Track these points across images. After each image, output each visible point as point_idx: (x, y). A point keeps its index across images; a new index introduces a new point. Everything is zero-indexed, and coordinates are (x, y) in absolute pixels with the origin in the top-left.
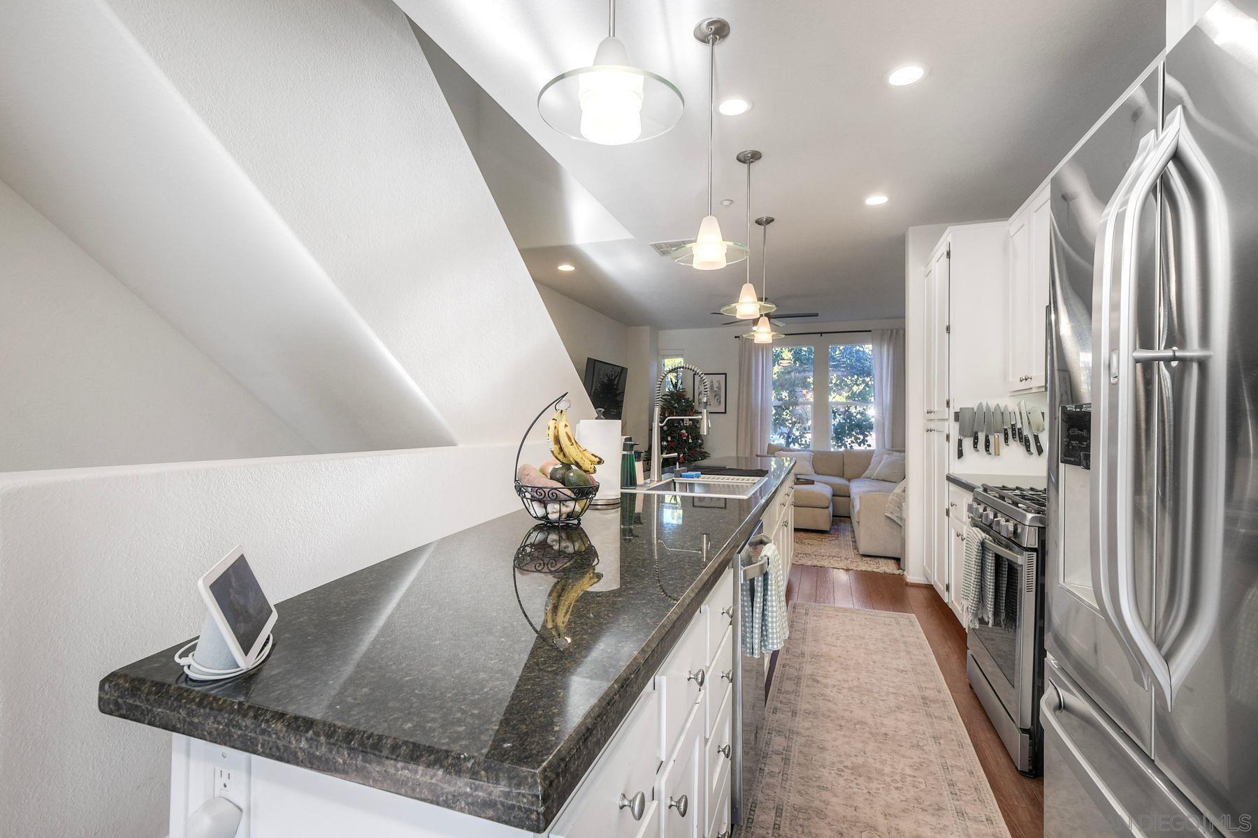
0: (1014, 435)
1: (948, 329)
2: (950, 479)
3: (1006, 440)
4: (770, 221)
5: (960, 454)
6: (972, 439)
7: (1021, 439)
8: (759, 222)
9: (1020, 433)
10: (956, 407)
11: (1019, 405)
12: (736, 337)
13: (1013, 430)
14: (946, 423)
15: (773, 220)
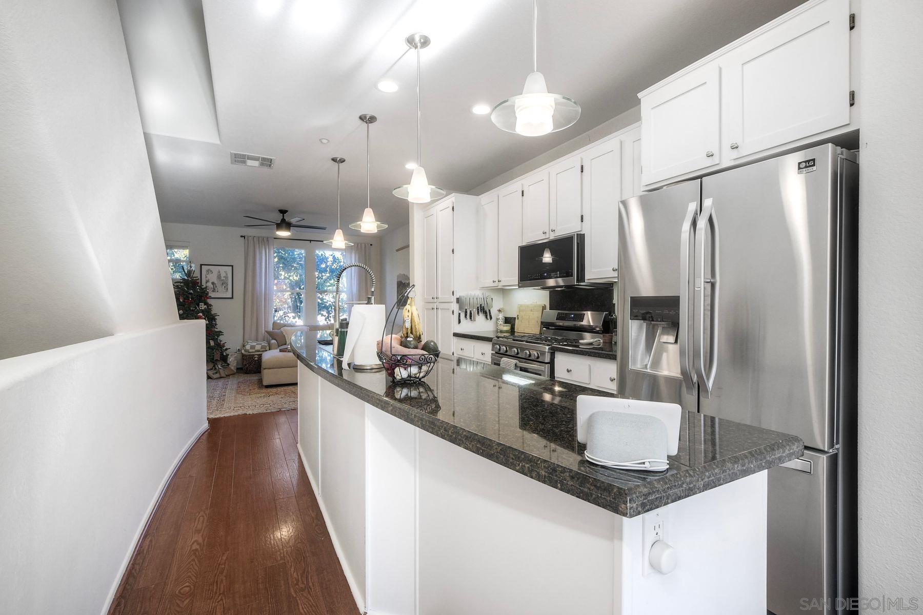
0: (481, 310)
1: (453, 251)
2: (456, 335)
3: (478, 313)
4: (342, 161)
5: (459, 322)
6: (464, 313)
7: (484, 312)
8: (334, 160)
9: (484, 309)
10: (457, 295)
11: (483, 294)
12: (242, 236)
13: (481, 307)
14: (452, 304)
15: (344, 161)
